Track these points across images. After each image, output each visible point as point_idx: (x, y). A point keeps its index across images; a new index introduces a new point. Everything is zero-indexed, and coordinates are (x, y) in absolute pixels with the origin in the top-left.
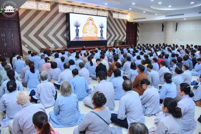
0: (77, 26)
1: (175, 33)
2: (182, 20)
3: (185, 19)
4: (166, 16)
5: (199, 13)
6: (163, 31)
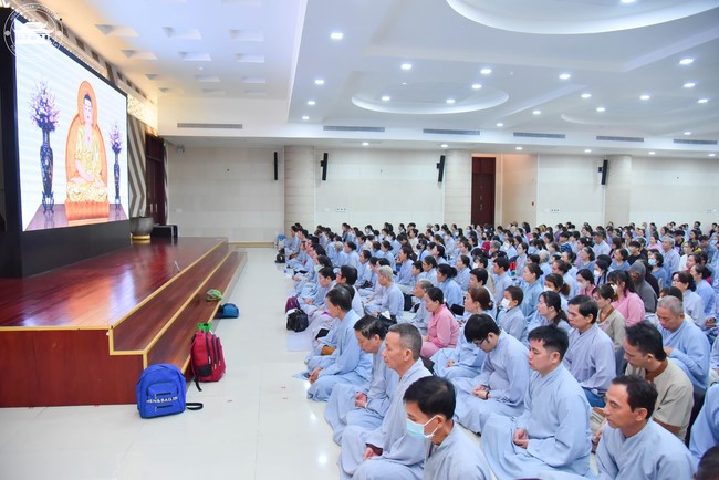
0: (47, 126)
1: (318, 186)
2: (356, 145)
3: (366, 144)
4: (327, 128)
5: (426, 131)
6: (276, 178)
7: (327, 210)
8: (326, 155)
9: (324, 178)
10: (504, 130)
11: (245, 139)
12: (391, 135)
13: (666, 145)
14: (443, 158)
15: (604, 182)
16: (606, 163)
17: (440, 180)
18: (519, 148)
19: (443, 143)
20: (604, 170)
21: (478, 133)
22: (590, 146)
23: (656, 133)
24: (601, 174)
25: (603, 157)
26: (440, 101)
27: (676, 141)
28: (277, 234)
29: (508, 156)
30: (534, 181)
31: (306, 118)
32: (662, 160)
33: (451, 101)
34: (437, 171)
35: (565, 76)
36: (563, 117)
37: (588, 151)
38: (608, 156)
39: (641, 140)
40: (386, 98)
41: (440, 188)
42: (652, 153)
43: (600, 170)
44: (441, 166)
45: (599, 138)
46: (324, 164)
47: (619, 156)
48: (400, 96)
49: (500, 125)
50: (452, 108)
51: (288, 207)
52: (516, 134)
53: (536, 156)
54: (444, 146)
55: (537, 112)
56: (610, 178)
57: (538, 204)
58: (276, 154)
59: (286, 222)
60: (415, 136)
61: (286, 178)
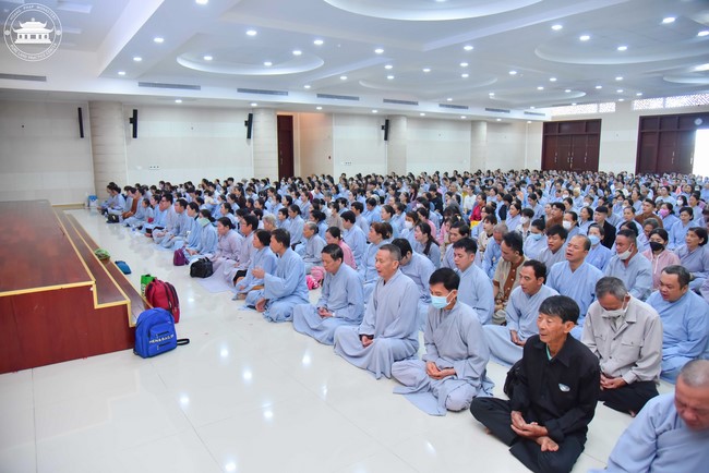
1: (128, 143)
2: (169, 102)
3: (179, 101)
4: (142, 84)
5: (240, 90)
6: (82, 136)
7: (140, 168)
8: (135, 112)
9: (135, 136)
10: (308, 91)
11: (48, 93)
12: (207, 94)
13: (434, 108)
14: (251, 116)
15: (386, 139)
16: (387, 122)
17: (249, 136)
18: (319, 108)
19: (252, 102)
20: (386, 128)
21: (287, 94)
22: (376, 106)
23: (428, 99)
24: (383, 132)
25: (384, 116)
26: (258, 63)
27: (441, 105)
28: (87, 195)
29: (304, 114)
30: (330, 138)
31: (122, 73)
32: (430, 121)
33: (268, 64)
34: (246, 129)
35: (379, 51)
36: (361, 83)
37: (375, 111)
38: (389, 116)
39: (416, 103)
40: (208, 58)
41: (249, 144)
42: (423, 115)
43: (383, 128)
44: (249, 124)
45: (386, 101)
46: (134, 121)
47: (397, 116)
48: (223, 57)
49: (307, 87)
50: (269, 70)
51: (97, 167)
52: (319, 96)
53: (331, 115)
54: (254, 105)
55: (344, 78)
56: (391, 136)
57: (334, 157)
58: (80, 109)
59: (97, 181)
60: (229, 95)
61: (93, 136)
